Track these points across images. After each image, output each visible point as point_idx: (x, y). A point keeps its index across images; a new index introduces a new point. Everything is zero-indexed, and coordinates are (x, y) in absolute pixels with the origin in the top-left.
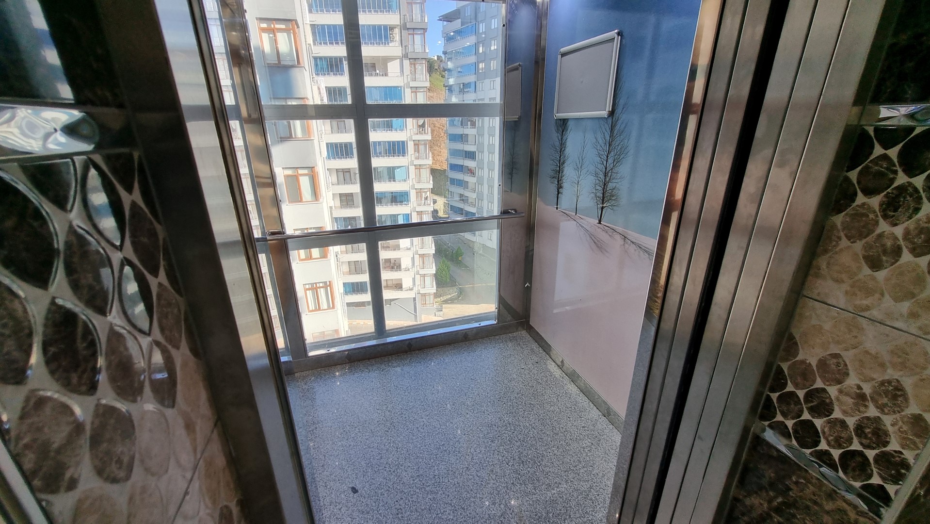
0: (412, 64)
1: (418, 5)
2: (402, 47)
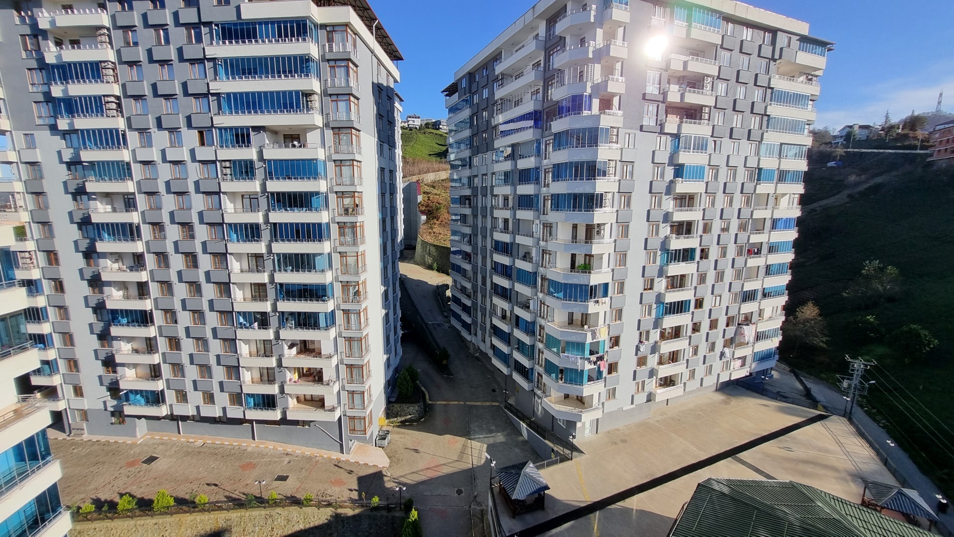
0: (335, 134)
1: (343, 69)
2: (323, 115)
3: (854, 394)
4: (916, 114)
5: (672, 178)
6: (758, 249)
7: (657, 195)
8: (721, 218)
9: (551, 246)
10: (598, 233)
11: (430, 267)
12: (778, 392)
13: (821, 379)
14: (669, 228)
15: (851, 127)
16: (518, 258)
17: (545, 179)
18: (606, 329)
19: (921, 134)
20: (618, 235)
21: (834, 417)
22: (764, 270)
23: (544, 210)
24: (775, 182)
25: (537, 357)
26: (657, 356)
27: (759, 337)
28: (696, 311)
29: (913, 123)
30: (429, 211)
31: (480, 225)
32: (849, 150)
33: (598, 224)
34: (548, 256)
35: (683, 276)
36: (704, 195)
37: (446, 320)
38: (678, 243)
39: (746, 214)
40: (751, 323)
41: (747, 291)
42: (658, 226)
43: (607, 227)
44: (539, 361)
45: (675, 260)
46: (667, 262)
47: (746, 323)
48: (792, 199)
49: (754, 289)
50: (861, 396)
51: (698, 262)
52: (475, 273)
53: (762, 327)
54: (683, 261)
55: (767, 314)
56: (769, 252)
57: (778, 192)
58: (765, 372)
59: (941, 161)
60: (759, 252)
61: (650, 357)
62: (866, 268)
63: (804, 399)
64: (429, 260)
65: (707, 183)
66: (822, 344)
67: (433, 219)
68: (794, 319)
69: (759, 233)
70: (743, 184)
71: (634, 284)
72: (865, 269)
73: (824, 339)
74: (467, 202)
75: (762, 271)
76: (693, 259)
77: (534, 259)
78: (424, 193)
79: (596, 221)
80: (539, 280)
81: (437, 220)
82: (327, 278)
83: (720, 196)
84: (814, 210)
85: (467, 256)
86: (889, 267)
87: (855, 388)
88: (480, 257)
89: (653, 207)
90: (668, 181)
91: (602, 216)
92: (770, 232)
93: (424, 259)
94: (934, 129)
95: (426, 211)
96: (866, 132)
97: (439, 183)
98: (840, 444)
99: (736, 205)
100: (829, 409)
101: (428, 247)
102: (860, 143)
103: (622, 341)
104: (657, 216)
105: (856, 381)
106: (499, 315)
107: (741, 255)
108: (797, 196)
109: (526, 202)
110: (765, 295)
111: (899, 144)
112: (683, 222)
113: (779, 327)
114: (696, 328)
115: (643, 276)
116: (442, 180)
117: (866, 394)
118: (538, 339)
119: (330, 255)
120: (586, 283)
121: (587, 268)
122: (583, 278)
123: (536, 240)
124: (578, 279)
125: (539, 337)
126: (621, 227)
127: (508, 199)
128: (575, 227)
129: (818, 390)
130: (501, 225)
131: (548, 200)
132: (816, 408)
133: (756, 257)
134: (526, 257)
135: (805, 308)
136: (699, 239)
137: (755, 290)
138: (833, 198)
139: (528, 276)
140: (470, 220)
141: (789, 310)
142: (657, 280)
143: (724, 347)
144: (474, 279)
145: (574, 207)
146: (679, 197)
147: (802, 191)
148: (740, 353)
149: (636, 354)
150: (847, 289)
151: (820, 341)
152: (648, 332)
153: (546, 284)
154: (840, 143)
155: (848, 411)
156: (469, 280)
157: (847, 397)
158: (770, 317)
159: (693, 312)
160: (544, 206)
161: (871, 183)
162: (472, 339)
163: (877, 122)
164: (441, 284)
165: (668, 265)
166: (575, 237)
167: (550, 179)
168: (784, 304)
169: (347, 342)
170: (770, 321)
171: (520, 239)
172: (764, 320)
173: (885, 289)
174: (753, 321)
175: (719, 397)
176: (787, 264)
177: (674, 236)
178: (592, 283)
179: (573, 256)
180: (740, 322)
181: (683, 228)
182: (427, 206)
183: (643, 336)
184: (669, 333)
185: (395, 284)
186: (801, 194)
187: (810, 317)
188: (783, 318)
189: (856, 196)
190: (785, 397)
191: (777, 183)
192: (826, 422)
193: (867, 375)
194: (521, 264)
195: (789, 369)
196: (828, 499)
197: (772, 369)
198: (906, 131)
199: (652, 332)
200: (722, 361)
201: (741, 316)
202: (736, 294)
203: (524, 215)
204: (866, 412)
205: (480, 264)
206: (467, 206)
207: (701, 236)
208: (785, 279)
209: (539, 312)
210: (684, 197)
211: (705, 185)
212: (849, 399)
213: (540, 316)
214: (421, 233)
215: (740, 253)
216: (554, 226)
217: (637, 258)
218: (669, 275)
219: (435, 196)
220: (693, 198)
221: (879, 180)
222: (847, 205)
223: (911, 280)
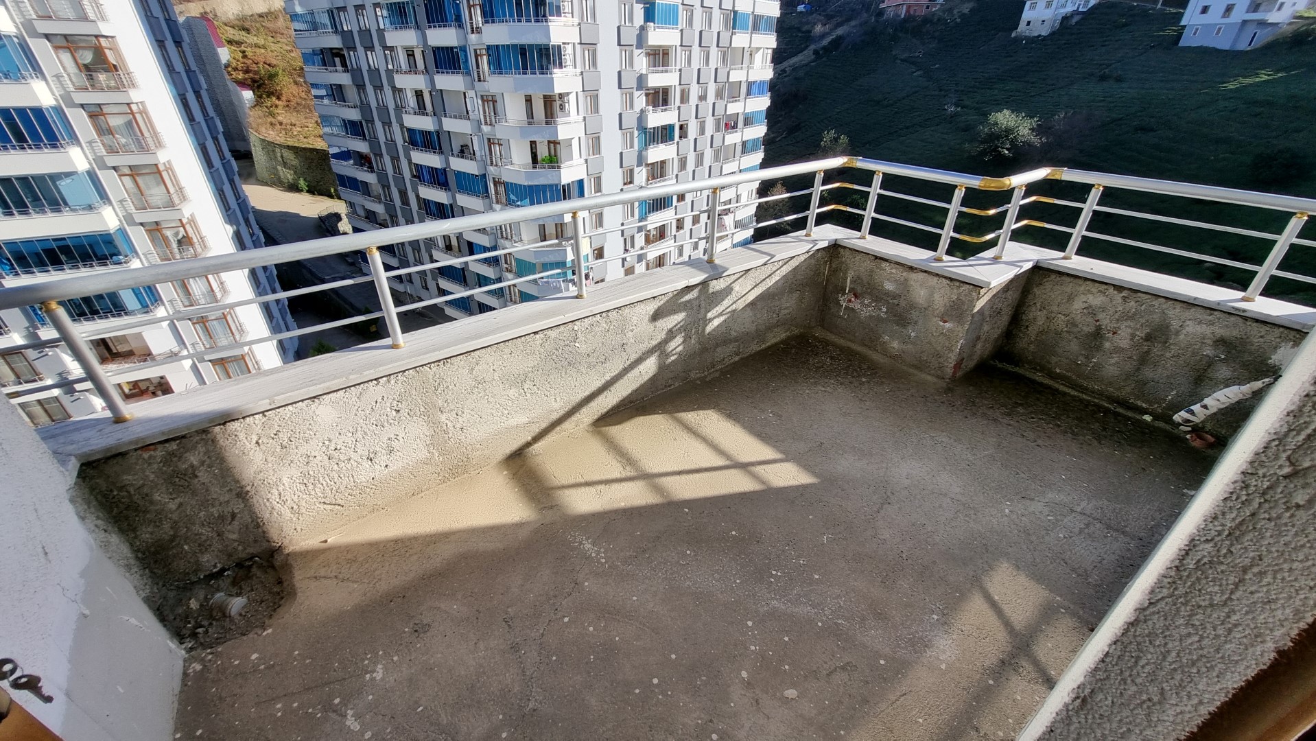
5: (642, 23)
6: (734, 122)
7: (627, 48)
8: (698, 83)
9: (500, 132)
10: (562, 107)
11: (293, 188)
14: (644, 98)
16: (453, 155)
17: (471, 18)
18: (587, 240)
20: (587, 111)
22: (740, 148)
23: (478, 73)
24: (749, 31)
25: (508, 293)
26: (644, 263)
27: (737, 226)
28: (679, 204)
30: (254, 81)
31: (373, 104)
33: (560, 94)
34: (498, 148)
35: (663, 162)
36: (679, 48)
37: (352, 268)
38: (657, 119)
39: (722, 77)
40: (729, 212)
42: (632, 95)
43: (572, 98)
44: (511, 297)
45: (654, 141)
46: (646, 145)
47: (725, 212)
48: (765, 55)
51: (678, 143)
52: (386, 187)
53: (740, 215)
54: (662, 143)
55: (743, 200)
56: (745, 125)
57: (752, 46)
59: (891, 8)
60: (735, 127)
61: (637, 266)
62: (825, 139)
64: (288, 175)
65: (682, 30)
67: (268, 96)
69: (736, 101)
70: (719, 33)
71: (612, 177)
72: (823, 141)
74: (337, 60)
75: (739, 150)
76: (672, 139)
77: (478, 154)
78: (230, 42)
79: (558, 89)
80: (491, 186)
81: (279, 98)
82: (109, 220)
83: (696, 49)
84: (784, 71)
85: (363, 160)
86: (842, 137)
88: (387, 160)
89: (624, 67)
90: (638, 27)
91: (564, 80)
92: (745, 99)
93: (276, 174)
95: (249, 82)
97: (256, 21)
99: (713, 64)
101: (278, 150)
103: (606, 253)
104: (630, 81)
106: (440, 245)
107: (719, 131)
108: (770, 51)
109: (447, 60)
112: (658, 88)
113: (753, 212)
114: (680, 226)
115: (621, 167)
116: (261, 16)
118: (504, 269)
119: (92, 175)
120: (557, 182)
121: (554, 161)
122: (552, 176)
123: (476, 124)
124: (543, 177)
125: (505, 265)
126: (589, 98)
127: (413, 55)
128: (528, 100)
130: (412, 102)
131: (481, 55)
133: (733, 132)
134: (464, 152)
135: (776, 188)
136: (677, 111)
138: (800, 54)
139: (473, 182)
140: (352, 94)
142: (637, 170)
144: (385, 196)
145: (525, 67)
146: (651, 53)
147: (775, 45)
149: (623, 266)
152: (632, 238)
153: (502, 190)
156: (378, 199)
158: (746, 203)
159: (676, 207)
160: (478, 67)
161: (834, 35)
162: (406, 288)
164: (324, 214)
165: (647, 149)
166: (530, 114)
167: (480, 19)
168: (758, 185)
169: (197, 326)
170: (746, 207)
171: (449, 124)
172: (741, 207)
174: (732, 210)
176: (761, 139)
177: (651, 108)
178: (564, 181)
179: (533, 143)
180: (719, 212)
181: (660, 98)
182: (247, 71)
183: (628, 243)
184: (653, 236)
185: (248, 218)
186: (773, 49)
188: (757, 202)
189: (821, 52)
191: (752, 33)
194: (459, 165)
199: (637, 236)
201: (720, 204)
203: (448, 82)
205: (390, 171)
206: (339, 68)
207: (679, 108)
208: (759, 156)
209: (499, 232)
210: (657, 52)
211: (680, 34)
213: (502, 237)
214: (254, 125)
215: (718, 129)
216: (499, 99)
217: (612, 142)
218: (649, 162)
219: (257, 50)
220: (668, 54)
221: (840, 31)
222: (812, 64)
223: (858, 150)
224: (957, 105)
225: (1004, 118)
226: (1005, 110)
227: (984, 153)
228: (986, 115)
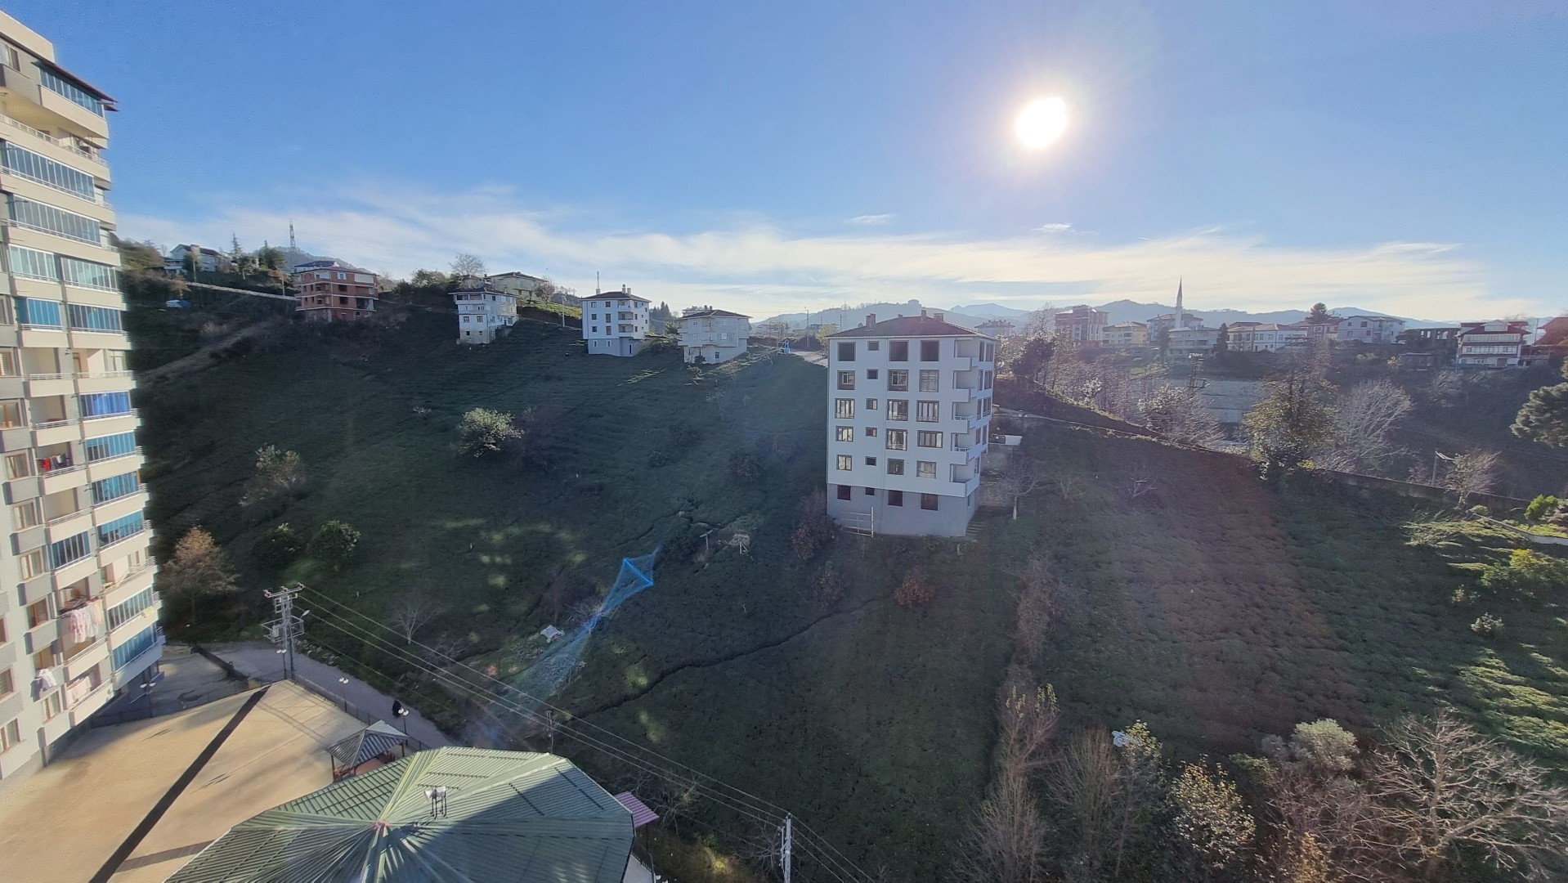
3: (290, 640)
4: (271, 246)
6: (63, 457)
12: (181, 697)
13: (244, 640)
15: (188, 248)
19: (283, 274)
21: (274, 686)
22: (90, 494)
24: (63, 326)
27: (114, 619)
29: (270, 258)
32: (194, 284)
39: (11, 391)
40: (88, 599)
41: (61, 543)
47: (78, 603)
48: (110, 360)
49: (76, 533)
50: (299, 638)
53: (116, 599)
55: (120, 571)
56: (91, 459)
57: (75, 346)
58: (145, 676)
59: (312, 312)
60: (67, 462)
62: (261, 459)
63: (225, 684)
66: (230, 587)
68: (176, 563)
69: (57, 426)
72: (259, 461)
73: (232, 579)
75: (86, 498)
84: (163, 378)
86: (288, 453)
87: (288, 632)
92: (80, 421)
94: (295, 270)
96: (211, 260)
98: (290, 720)
100: (264, 678)
102: (205, 276)
105: (286, 621)
107: (24, 477)
108: (119, 354)
110: (105, 538)
111: (260, 285)
113: (151, 586)
117: (303, 633)
129: (243, 659)
132: (246, 688)
133: (63, 473)
135: (190, 540)
137: (80, 535)
138: (190, 357)
141: (163, 551)
143: (38, 669)
147: (128, 346)
148: (80, 665)
150: (244, 495)
151: (226, 584)
154: (178, 272)
155: (288, 667)
157: (282, 649)
158: (128, 576)
161: (238, 337)
163: (225, 249)
168: (148, 544)
170: (129, 583)
172: (117, 585)
173: (290, 483)
174: (93, 594)
175: (58, 773)
176: (133, 475)
180: (63, 606)
186: (126, 351)
187: (203, 552)
188: (155, 569)
189: (223, 355)
190: (196, 698)
191: (68, 329)
192: (264, 701)
193: (298, 605)
195: (190, 649)
196: (290, 811)
197: (157, 663)
198: (264, 268)
200: (42, 699)
201: (62, 593)
202: (36, 555)
204: (310, 656)
208: (138, 501)
212: (284, 651)
215: (24, 470)
221: (246, 333)
222: (212, 369)
223: (317, 465)
224: (426, 407)
225: (479, 416)
226: (477, 409)
227: (472, 450)
228: (460, 414)
